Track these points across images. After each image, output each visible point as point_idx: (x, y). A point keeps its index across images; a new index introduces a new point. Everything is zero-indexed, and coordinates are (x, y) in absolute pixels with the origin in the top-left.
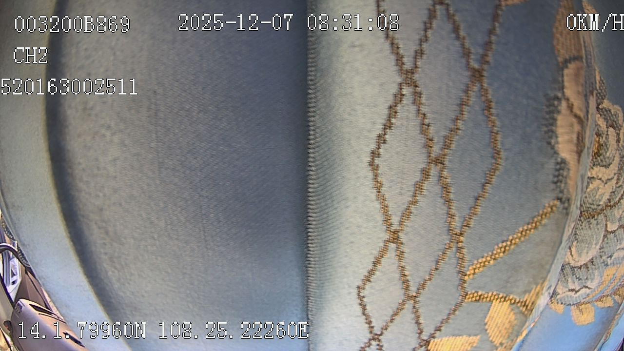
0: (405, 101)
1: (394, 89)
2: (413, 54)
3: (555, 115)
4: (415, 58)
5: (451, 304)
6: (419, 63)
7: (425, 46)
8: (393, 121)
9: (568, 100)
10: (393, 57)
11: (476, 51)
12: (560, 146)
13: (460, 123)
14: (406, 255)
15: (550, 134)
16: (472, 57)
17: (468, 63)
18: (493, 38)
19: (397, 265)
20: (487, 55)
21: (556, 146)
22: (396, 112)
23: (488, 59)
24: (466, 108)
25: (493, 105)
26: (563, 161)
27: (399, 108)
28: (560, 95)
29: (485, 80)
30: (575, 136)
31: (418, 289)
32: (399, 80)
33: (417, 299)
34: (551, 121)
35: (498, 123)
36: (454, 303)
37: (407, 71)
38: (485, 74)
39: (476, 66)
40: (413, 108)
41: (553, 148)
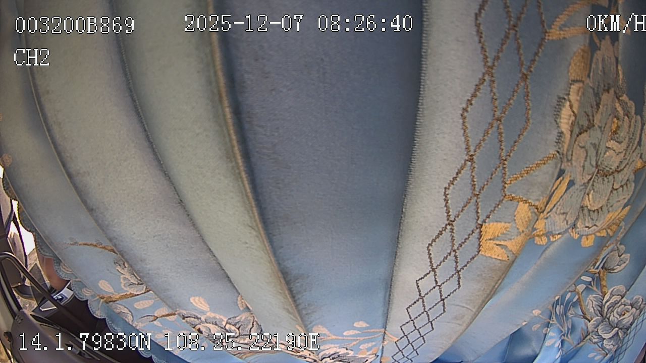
0: (485, 84)
1: (481, 76)
2: (493, 57)
3: (562, 107)
4: (494, 60)
5: (496, 201)
6: (496, 64)
7: (500, 55)
8: (478, 93)
9: (570, 101)
10: (482, 56)
11: (527, 63)
12: (562, 124)
13: (511, 101)
14: (476, 169)
15: (557, 116)
16: (524, 66)
17: (521, 70)
18: (537, 58)
19: (470, 175)
20: (531, 67)
21: (560, 123)
22: (480, 89)
23: (532, 69)
24: (515, 94)
25: (530, 95)
26: (562, 133)
27: (481, 87)
28: (566, 97)
29: (528, 81)
30: (571, 122)
31: (480, 190)
32: (484, 71)
33: (479, 196)
34: (559, 110)
35: (531, 105)
36: (498, 200)
37: (489, 67)
38: (529, 77)
39: (525, 72)
40: (489, 89)
41: (557, 123)
